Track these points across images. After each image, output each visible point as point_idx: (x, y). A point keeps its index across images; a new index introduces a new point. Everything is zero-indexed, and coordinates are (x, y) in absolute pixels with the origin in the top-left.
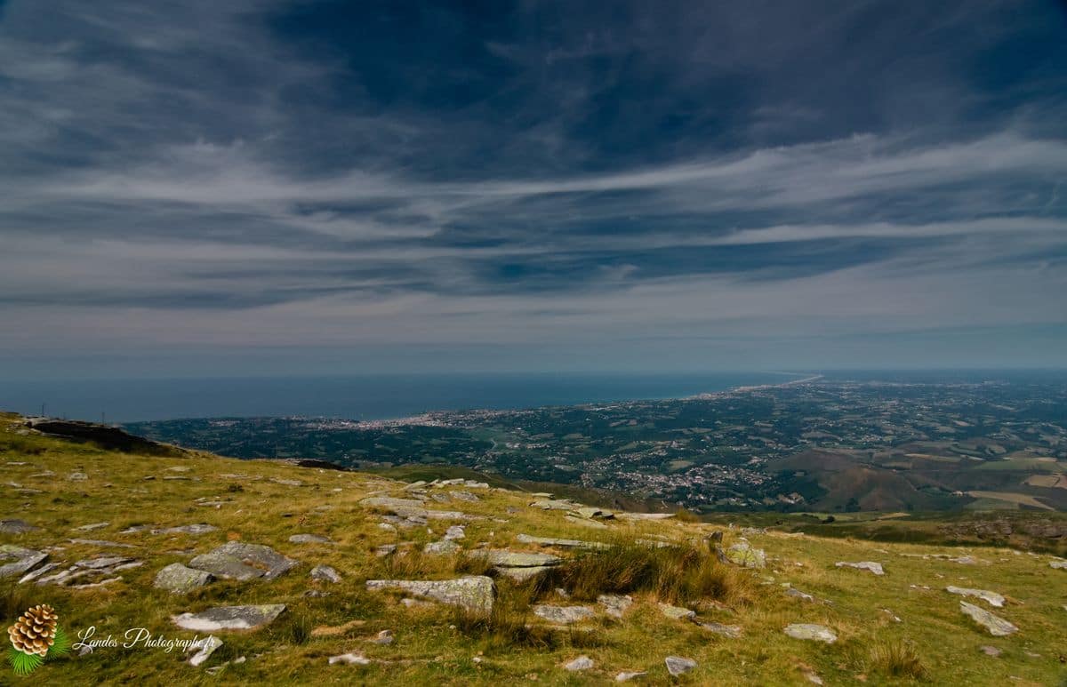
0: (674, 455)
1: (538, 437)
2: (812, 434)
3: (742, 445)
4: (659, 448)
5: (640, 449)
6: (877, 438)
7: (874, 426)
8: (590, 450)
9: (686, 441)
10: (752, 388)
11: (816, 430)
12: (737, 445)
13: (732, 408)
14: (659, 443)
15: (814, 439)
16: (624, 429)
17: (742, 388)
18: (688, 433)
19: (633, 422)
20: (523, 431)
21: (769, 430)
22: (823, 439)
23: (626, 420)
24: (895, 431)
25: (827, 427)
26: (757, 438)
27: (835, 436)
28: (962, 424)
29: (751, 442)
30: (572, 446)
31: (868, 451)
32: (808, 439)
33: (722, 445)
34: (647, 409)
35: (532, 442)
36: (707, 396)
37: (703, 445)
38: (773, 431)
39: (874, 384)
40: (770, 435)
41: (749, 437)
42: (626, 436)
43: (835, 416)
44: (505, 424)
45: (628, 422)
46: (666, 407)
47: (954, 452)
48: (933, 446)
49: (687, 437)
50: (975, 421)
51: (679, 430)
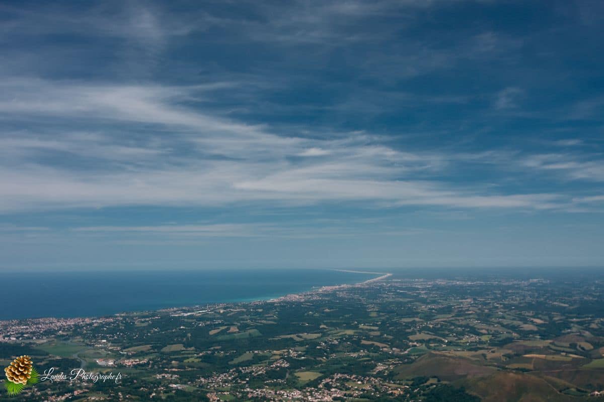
0: (296, 365)
1: (132, 350)
2: (419, 336)
3: (358, 351)
4: (278, 359)
5: (257, 360)
6: (475, 338)
7: (467, 326)
8: (202, 365)
9: (303, 348)
10: (334, 287)
11: (420, 331)
12: (354, 351)
13: (327, 310)
14: (275, 352)
15: (421, 341)
16: (226, 337)
17: (325, 288)
18: (298, 339)
19: (233, 329)
20: (109, 344)
21: (378, 333)
22: (429, 341)
23: (224, 328)
24: (487, 330)
25: (426, 329)
26: (370, 343)
27: (439, 338)
28: (539, 321)
29: (365, 347)
30: (181, 360)
31: (480, 352)
32: (418, 341)
33: (338, 352)
34: (241, 313)
35: (128, 357)
36: (294, 297)
37: (321, 353)
38: (382, 335)
39: (441, 282)
40: (380, 339)
41: (364, 342)
42: (235, 346)
43: (429, 317)
44: (84, 336)
45: (228, 329)
46: (260, 310)
47: (554, 350)
48: (534, 345)
49: (301, 344)
50: (547, 318)
51: (289, 336)
